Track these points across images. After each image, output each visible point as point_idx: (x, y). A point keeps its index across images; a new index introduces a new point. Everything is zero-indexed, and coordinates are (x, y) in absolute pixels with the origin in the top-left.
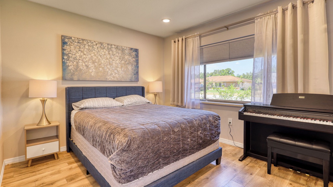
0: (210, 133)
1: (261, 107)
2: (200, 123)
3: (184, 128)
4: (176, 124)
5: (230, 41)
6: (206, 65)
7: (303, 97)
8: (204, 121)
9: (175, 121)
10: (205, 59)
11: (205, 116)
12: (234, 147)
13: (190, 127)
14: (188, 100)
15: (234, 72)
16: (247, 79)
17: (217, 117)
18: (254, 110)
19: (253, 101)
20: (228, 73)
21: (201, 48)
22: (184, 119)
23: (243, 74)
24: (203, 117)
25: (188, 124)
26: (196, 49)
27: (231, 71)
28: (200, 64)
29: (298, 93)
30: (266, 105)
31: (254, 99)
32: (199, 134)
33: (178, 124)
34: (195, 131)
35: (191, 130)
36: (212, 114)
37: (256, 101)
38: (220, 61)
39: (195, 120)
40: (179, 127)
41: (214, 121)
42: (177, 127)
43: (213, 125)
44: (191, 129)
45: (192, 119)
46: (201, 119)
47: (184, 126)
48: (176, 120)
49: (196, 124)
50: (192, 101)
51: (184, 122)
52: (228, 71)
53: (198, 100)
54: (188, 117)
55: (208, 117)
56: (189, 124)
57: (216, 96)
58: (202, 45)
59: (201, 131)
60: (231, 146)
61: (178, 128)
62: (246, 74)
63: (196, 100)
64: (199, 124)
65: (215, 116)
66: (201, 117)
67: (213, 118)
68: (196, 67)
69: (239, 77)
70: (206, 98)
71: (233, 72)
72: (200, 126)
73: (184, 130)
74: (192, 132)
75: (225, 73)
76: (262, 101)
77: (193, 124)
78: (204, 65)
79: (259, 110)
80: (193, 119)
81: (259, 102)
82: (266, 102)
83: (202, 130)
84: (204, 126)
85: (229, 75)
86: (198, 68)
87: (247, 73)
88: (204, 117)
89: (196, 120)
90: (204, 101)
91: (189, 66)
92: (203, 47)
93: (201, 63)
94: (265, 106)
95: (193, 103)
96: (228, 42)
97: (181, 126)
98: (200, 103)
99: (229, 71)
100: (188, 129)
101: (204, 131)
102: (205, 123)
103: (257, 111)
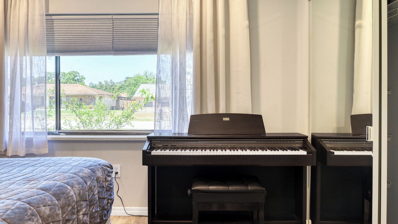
0: (100, 206)
1: (170, 138)
2: (81, 191)
3: (49, 216)
4: (25, 210)
5: (114, 17)
6: (59, 57)
7: (228, 119)
8: (89, 183)
9: (19, 203)
10: (57, 45)
11: (87, 171)
12: (124, 217)
13: (62, 208)
14: (16, 136)
15: (85, 79)
16: (106, 91)
17: (109, 167)
18: (166, 144)
19: (158, 128)
20: (73, 80)
21: (48, 17)
22: (43, 190)
23: (100, 83)
24: (85, 175)
25: (57, 202)
26: (37, 18)
27: (79, 76)
28: (48, 52)
29: (220, 113)
30: (179, 133)
31: (160, 125)
32: (81, 217)
33: (30, 209)
34: (73, 214)
35: (64, 216)
36: (99, 163)
37: (163, 129)
38: (94, 53)
39: (70, 186)
40: (36, 216)
41: (106, 178)
42: (30, 220)
43: (103, 187)
44: (65, 213)
45: (61, 186)
46: (81, 180)
47: (46, 211)
48: (19, 199)
49: (74, 196)
50: (26, 136)
51: (45, 199)
52: (73, 77)
53: (41, 133)
54: (51, 183)
55: (93, 171)
56: (58, 200)
57: (71, 123)
58: (50, 13)
59: (84, 210)
60: (120, 217)
61: (33, 221)
62: (103, 83)
63: (36, 133)
64: (79, 193)
65: (104, 166)
66: (81, 174)
67: (102, 171)
68: (36, 59)
69: (94, 87)
70: (60, 129)
71: (82, 78)
72: (82, 198)
73: (50, 219)
74: (67, 218)
75: (67, 79)
76: (171, 128)
77: (68, 197)
78: (56, 57)
79: (173, 144)
80: (66, 185)
81: (168, 129)
82: (178, 130)
83: (87, 205)
84: (89, 196)
85: (74, 83)
86: (42, 62)
87: (106, 82)
88: (85, 173)
89: (72, 187)
90: (56, 134)
91: (16, 56)
92: (54, 17)
93: (50, 51)
94: (177, 135)
95: (29, 142)
96: (110, 17)
97: (39, 212)
98: (49, 141)
99: (75, 77)
100: (58, 215)
101: (90, 207)
102: (91, 188)
103: (170, 145)
